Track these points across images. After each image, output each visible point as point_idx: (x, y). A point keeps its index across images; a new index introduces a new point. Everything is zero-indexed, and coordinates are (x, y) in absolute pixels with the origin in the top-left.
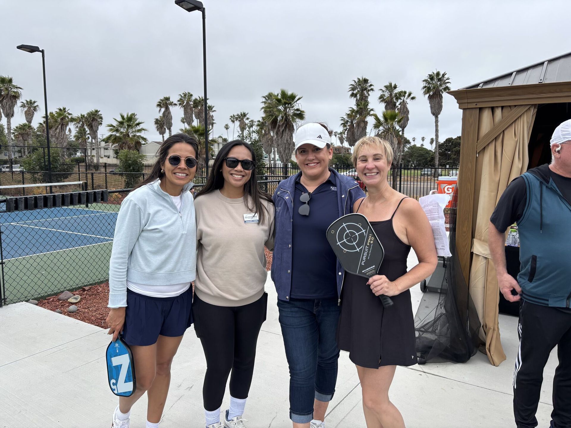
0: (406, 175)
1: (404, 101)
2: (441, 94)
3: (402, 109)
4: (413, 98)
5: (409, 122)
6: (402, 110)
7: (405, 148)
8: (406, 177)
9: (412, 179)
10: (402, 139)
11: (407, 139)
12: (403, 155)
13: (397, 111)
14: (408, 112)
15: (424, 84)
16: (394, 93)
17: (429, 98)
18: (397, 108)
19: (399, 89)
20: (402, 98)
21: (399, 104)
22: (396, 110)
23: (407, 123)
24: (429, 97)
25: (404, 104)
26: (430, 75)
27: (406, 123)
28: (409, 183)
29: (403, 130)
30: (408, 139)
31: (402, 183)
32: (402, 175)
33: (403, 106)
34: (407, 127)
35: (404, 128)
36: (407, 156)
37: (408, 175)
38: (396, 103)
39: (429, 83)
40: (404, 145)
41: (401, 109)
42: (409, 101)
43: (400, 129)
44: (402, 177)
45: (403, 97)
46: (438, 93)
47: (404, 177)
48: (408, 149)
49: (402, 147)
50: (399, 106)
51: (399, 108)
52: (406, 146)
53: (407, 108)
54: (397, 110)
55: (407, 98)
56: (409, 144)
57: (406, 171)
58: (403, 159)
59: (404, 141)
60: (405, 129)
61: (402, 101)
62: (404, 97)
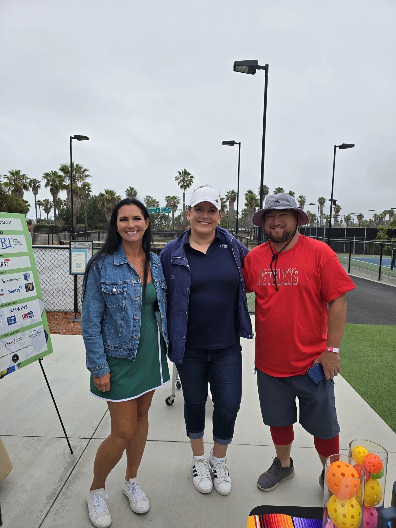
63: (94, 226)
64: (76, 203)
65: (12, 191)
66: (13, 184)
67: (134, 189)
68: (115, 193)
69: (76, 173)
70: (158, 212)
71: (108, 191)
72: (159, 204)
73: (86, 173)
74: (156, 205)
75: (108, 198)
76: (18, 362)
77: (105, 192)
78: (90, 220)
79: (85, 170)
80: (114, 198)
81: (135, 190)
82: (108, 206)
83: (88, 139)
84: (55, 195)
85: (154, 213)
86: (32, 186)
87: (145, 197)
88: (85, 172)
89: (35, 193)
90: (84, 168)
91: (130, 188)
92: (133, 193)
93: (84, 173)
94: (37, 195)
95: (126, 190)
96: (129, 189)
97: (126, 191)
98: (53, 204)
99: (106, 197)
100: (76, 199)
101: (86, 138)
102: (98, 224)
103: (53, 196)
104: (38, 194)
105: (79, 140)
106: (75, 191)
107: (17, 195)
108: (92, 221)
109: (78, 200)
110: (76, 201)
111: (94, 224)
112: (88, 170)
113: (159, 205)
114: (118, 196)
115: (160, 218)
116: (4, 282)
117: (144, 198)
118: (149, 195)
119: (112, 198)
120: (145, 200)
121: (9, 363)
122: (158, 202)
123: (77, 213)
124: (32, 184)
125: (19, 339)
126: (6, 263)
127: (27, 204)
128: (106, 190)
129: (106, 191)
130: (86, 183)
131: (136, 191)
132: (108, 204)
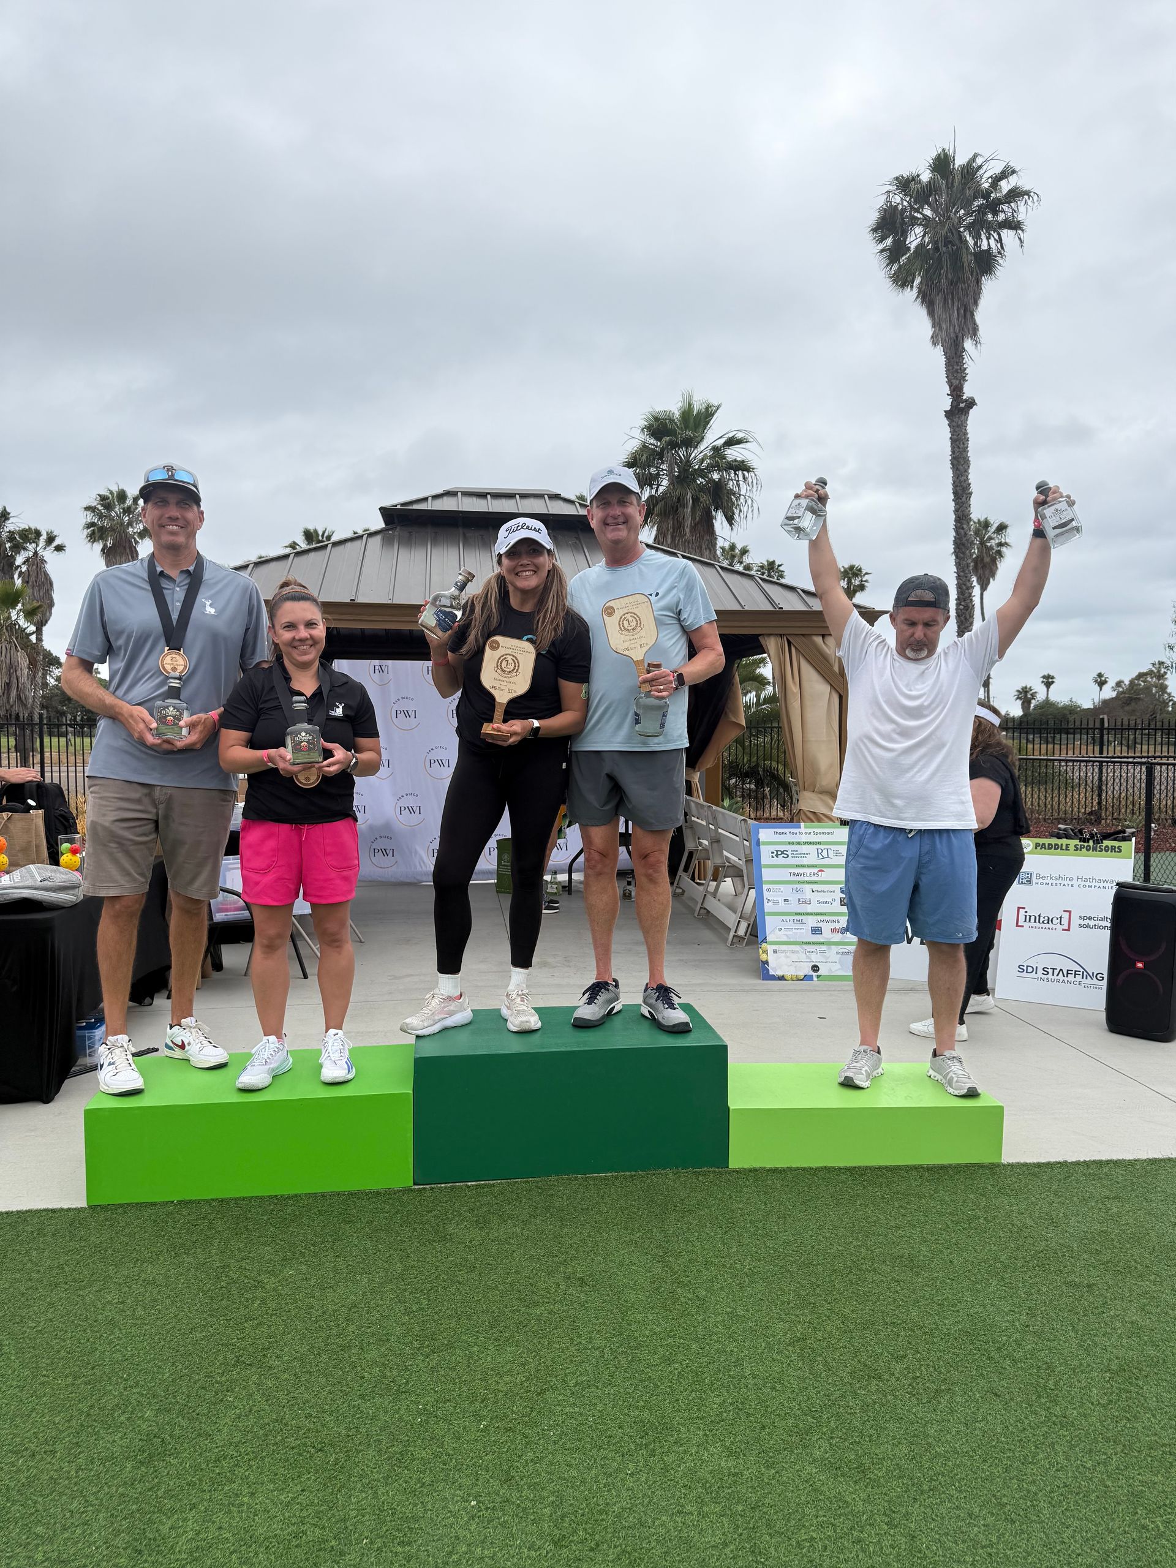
0: (55, 749)
1: (36, 553)
2: (135, 547)
3: (33, 574)
4: (59, 548)
5: (54, 610)
6: (33, 579)
7: (48, 677)
8: (55, 755)
9: (72, 759)
10: (38, 653)
11: (52, 654)
12: (43, 697)
13: (18, 582)
14: (51, 584)
15: (90, 517)
16: (7, 530)
17: (104, 553)
18: (17, 572)
19: (20, 521)
20: (31, 547)
21: (24, 563)
22: (16, 576)
23: (51, 614)
24: (103, 550)
25: (36, 562)
26: (103, 498)
27: (48, 614)
28: (64, 769)
29: (39, 632)
30: (54, 655)
31: (47, 769)
32: (47, 749)
33: (35, 567)
34: (49, 622)
35: (42, 626)
36: (56, 698)
37: (61, 748)
38: (13, 558)
39: (101, 516)
40: (43, 669)
41: (29, 574)
42: (48, 554)
43: (33, 628)
44: (47, 755)
45: (34, 545)
46: (127, 545)
47: (51, 755)
48: (56, 681)
49: (40, 674)
50: (24, 568)
51: (23, 571)
52: (51, 671)
53: (46, 575)
54: (19, 576)
55: (45, 548)
56: (58, 668)
57: (55, 740)
58: (43, 707)
59: (43, 658)
60: (44, 628)
61: (31, 554)
62: (37, 545)
76: (818, 974)
116: (813, 891)
121: (807, 970)
125: (823, 952)
126: (820, 873)
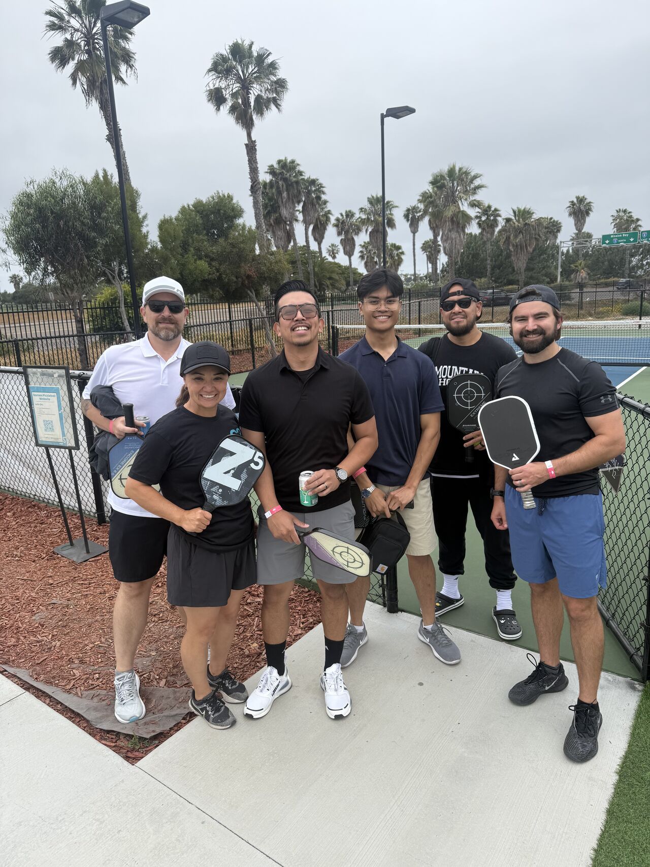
63: (506, 280)
64: (456, 241)
65: (370, 232)
66: (373, 219)
67: (586, 199)
68: (533, 213)
69: (458, 185)
70: (633, 241)
71: (519, 211)
72: (639, 223)
73: (477, 182)
74: (633, 226)
75: (518, 226)
77: (513, 214)
78: (499, 269)
79: (474, 176)
80: (529, 225)
81: (588, 201)
82: (517, 241)
83: (412, 111)
84: (436, 231)
85: (625, 244)
86: (410, 218)
87: (615, 214)
88: (474, 182)
89: (414, 229)
90: (473, 174)
91: (578, 198)
92: (582, 208)
93: (472, 183)
94: (416, 234)
95: (569, 204)
96: (575, 201)
97: (570, 207)
98: (442, 246)
99: (514, 224)
100: (455, 234)
101: (408, 111)
102: (513, 276)
103: (434, 232)
104: (418, 231)
105: (398, 119)
106: (455, 219)
107: (377, 238)
108: (502, 271)
109: (460, 236)
110: (455, 238)
111: (506, 275)
112: (479, 177)
113: (640, 226)
114: (538, 220)
115: (641, 254)
117: (612, 216)
118: (623, 207)
119: (526, 224)
120: (614, 220)
122: (638, 220)
123: (458, 261)
124: (410, 216)
127: (400, 251)
128: (515, 208)
129: (514, 212)
130: (475, 202)
131: (590, 203)
132: (516, 236)
